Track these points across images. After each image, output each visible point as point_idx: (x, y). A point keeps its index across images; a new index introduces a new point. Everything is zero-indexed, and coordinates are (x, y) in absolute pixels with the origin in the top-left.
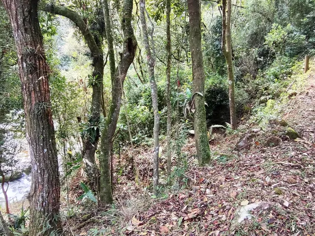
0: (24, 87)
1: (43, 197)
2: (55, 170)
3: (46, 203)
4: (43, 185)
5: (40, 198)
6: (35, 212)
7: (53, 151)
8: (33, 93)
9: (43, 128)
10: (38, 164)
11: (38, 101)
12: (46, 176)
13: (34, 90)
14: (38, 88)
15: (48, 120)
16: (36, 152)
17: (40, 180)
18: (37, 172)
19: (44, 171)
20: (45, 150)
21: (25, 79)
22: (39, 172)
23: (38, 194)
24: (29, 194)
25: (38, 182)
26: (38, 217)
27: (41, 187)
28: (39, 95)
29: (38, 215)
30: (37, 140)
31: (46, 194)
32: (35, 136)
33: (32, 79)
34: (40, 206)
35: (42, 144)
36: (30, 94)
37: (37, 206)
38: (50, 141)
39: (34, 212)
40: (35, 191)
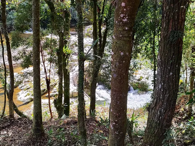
0: (165, 15)
1: (160, 112)
2: (175, 93)
3: (162, 117)
4: (163, 103)
5: (158, 112)
6: (152, 122)
7: (177, 76)
8: (171, 21)
9: (173, 54)
10: (163, 84)
11: (174, 29)
12: (167, 96)
13: (173, 18)
14: (176, 17)
15: (178, 48)
16: (163, 73)
17: (161, 98)
18: (161, 90)
19: (166, 91)
20: (171, 74)
21: (168, 8)
22: (162, 90)
23: (157, 108)
25: (160, 99)
26: (154, 126)
27: (161, 103)
28: (176, 23)
29: (154, 125)
30: (166, 63)
31: (164, 110)
32: (165, 59)
33: (173, 8)
34: (157, 118)
35: (169, 68)
36: (169, 22)
37: (155, 117)
38: (177, 66)
39: (151, 121)
40: (156, 105)
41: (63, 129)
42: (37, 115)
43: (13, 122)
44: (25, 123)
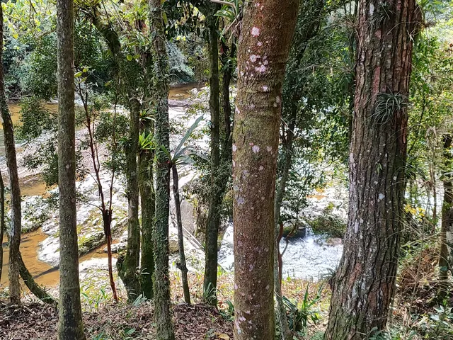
0: (363, 57)
1: (359, 289)
2: (393, 243)
3: (363, 303)
4: (363, 267)
5: (354, 290)
6: (340, 314)
7: (396, 202)
8: (377, 71)
9: (385, 149)
10: (362, 221)
11: (384, 90)
12: (373, 250)
13: (382, 64)
14: (389, 61)
15: (397, 135)
16: (363, 196)
17: (359, 255)
18: (358, 237)
19: (370, 239)
20: (381, 196)
21: (368, 40)
22: (361, 237)
23: (351, 281)
24: (334, 274)
25: (356, 257)
26: (343, 325)
27: (358, 268)
28: (390, 76)
29: (344, 321)
30: (369, 172)
31: (367, 285)
32: (365, 162)
33: (381, 41)
34: (351, 304)
35: (376, 183)
36: (372, 73)
37: (346, 303)
38: (395, 178)
39: (338, 312)
40: (347, 274)
41: (132, 331)
42: (69, 296)
43: (17, 313)
44: (45, 315)
